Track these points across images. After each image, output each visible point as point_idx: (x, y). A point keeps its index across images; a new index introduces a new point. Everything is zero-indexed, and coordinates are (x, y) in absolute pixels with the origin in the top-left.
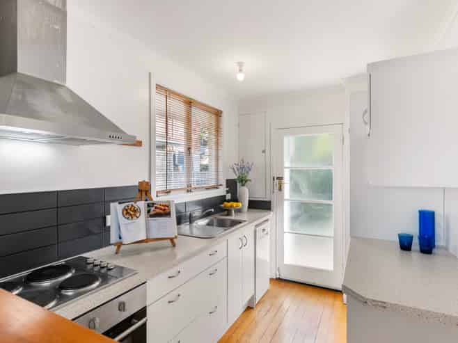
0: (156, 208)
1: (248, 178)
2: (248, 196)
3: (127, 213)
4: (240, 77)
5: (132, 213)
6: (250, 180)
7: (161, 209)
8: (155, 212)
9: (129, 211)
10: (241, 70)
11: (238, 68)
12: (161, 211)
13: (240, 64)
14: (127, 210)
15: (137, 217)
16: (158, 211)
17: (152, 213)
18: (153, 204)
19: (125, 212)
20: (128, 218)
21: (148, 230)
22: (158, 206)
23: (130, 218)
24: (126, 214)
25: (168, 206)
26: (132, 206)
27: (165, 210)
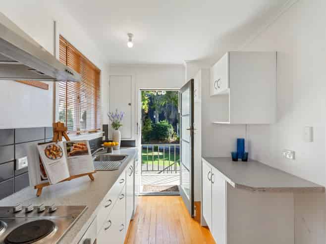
0: (75, 147)
1: (120, 124)
2: (120, 137)
3: (50, 153)
4: (130, 45)
5: (55, 153)
6: (121, 125)
7: (80, 148)
8: (75, 151)
9: (51, 151)
10: (130, 40)
11: (128, 38)
12: (80, 150)
13: (130, 35)
14: (49, 150)
15: (61, 157)
16: (78, 149)
17: (72, 152)
18: (72, 143)
19: (48, 153)
20: (52, 159)
21: (70, 168)
22: (78, 145)
23: (54, 158)
24: (49, 155)
25: (85, 145)
26: (54, 146)
27: (83, 148)
